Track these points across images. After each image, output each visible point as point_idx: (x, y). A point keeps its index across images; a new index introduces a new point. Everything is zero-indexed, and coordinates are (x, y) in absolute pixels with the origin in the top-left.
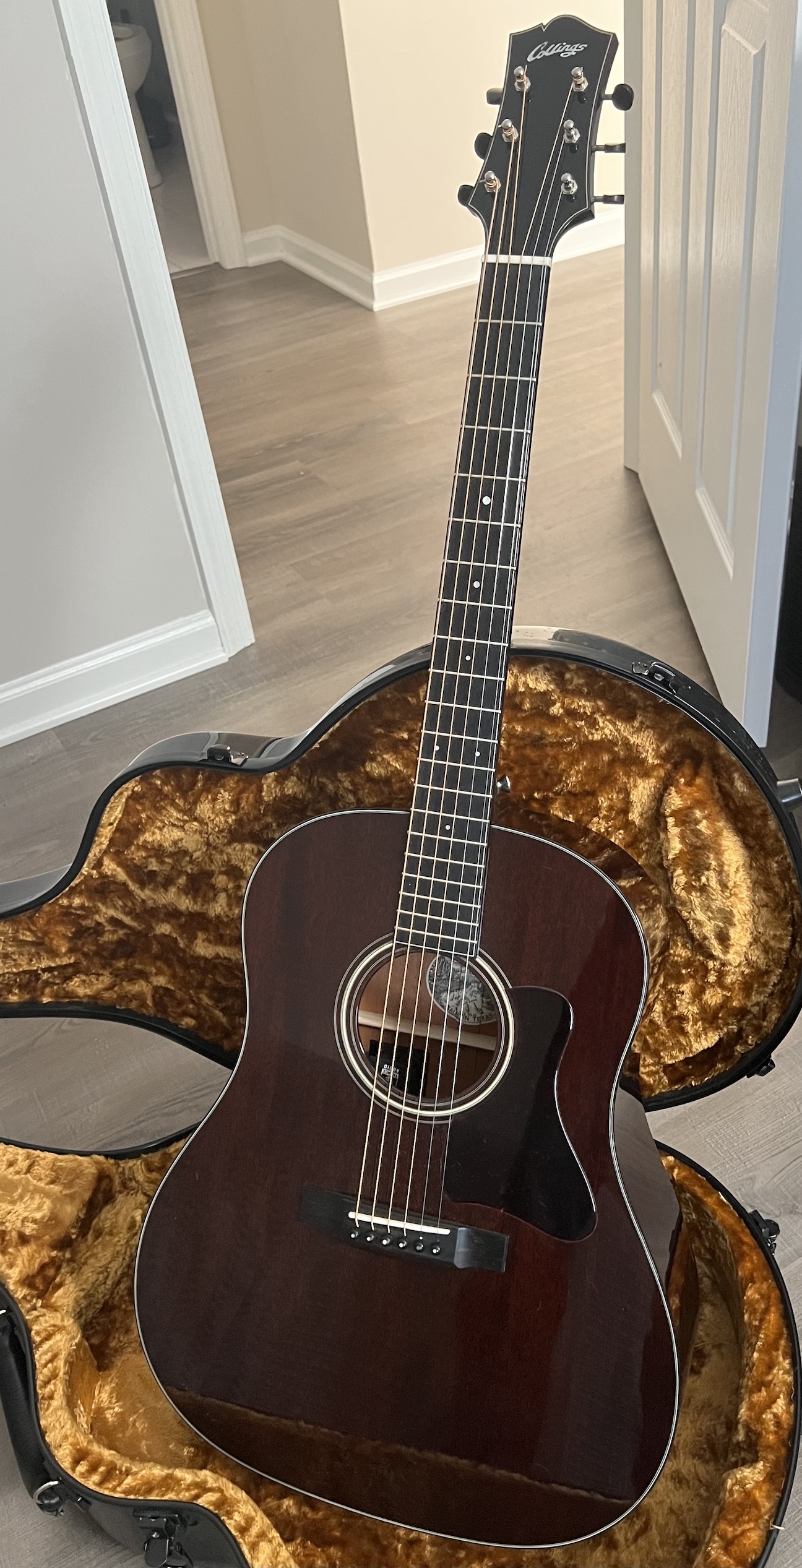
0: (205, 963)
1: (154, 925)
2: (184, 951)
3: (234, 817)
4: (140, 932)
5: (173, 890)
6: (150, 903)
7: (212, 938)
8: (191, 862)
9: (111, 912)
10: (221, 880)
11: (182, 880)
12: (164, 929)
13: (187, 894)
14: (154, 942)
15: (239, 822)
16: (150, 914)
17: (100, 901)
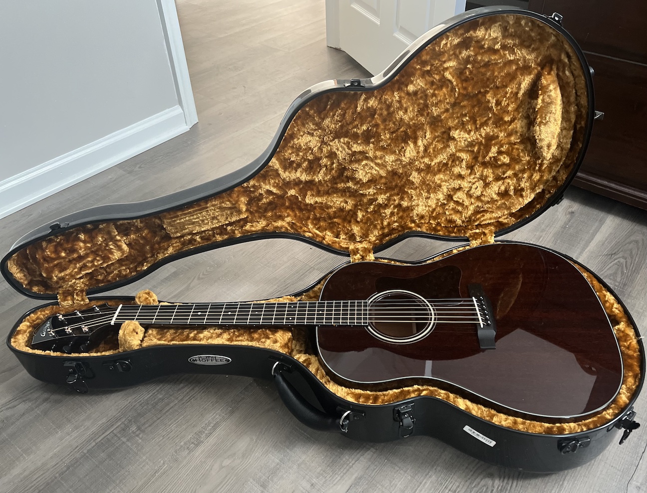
0: (311, 207)
1: (287, 191)
2: (300, 202)
3: (340, 124)
4: (281, 196)
5: (299, 170)
6: (288, 179)
7: (315, 194)
8: (312, 153)
9: (268, 187)
10: (324, 161)
11: (305, 165)
12: (292, 192)
13: (306, 171)
14: (287, 200)
15: (342, 127)
16: (287, 185)
17: (262, 182)
